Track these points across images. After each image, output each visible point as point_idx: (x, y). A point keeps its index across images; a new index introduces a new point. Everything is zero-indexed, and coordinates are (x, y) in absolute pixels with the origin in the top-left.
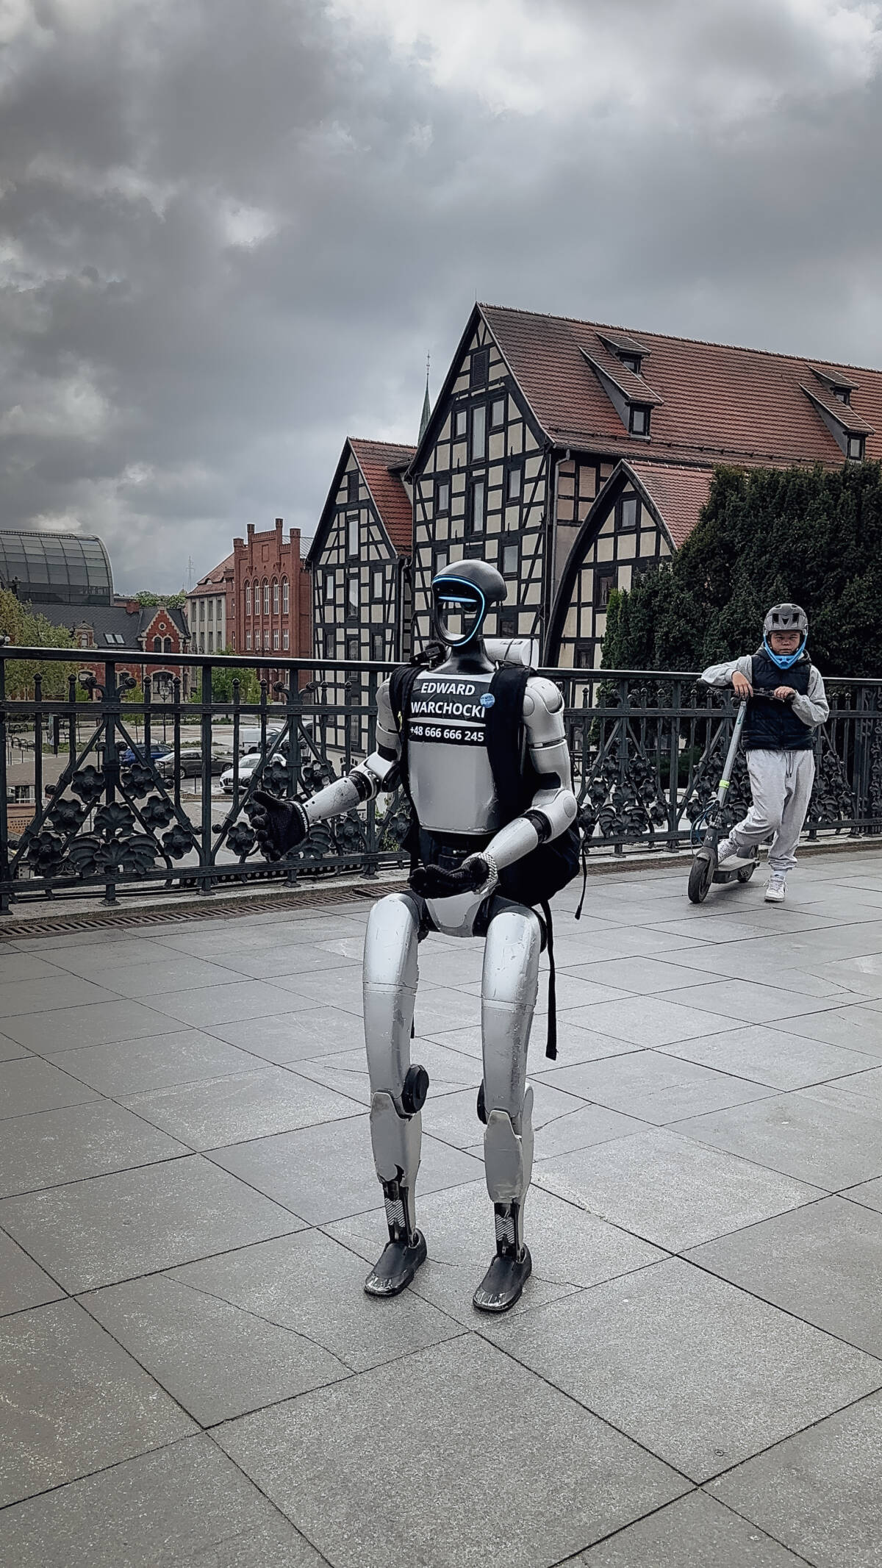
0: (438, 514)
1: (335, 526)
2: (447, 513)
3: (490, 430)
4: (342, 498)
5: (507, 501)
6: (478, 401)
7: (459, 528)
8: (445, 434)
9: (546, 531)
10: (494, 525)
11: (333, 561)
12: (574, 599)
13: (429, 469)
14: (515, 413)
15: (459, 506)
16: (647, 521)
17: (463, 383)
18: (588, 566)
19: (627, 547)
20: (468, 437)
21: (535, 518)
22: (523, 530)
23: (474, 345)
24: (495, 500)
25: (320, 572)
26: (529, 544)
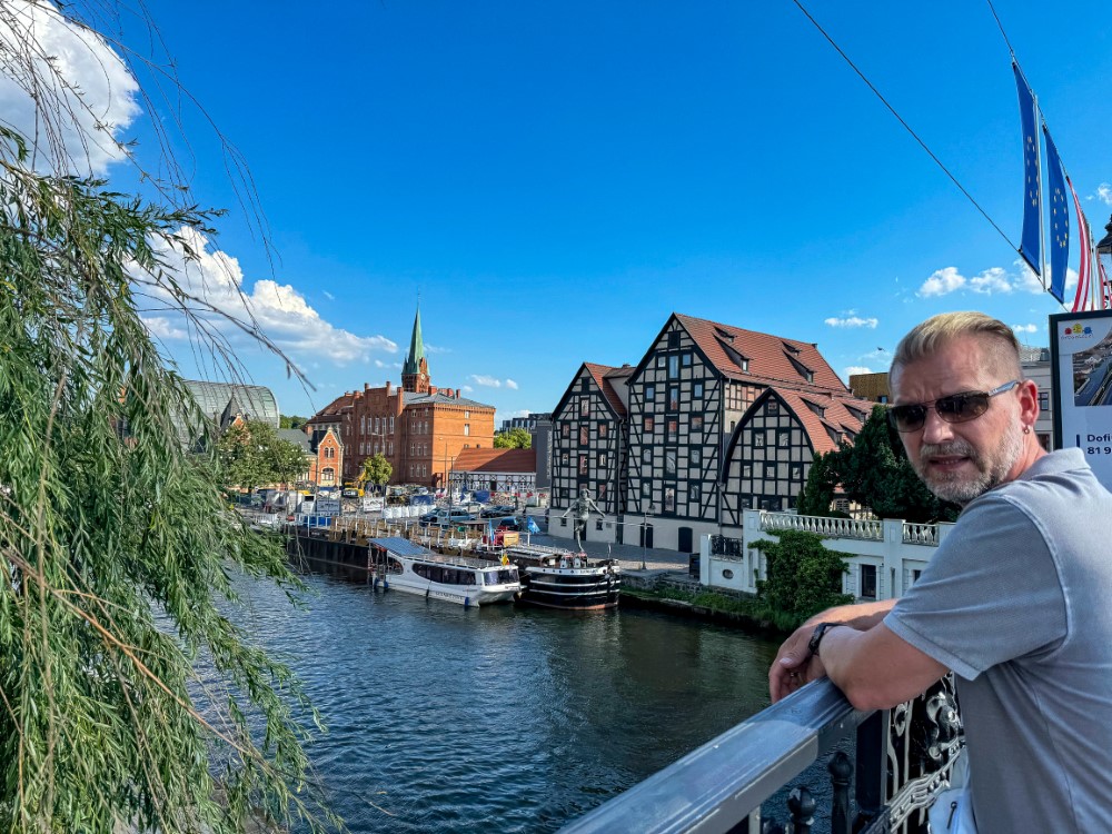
0: (646, 400)
1: (571, 401)
2: (653, 400)
3: (681, 366)
4: (577, 389)
5: (693, 398)
6: (674, 353)
7: (661, 408)
8: (652, 364)
9: (720, 412)
10: (685, 407)
11: (570, 417)
12: (739, 442)
13: (640, 379)
14: (697, 360)
15: (661, 398)
16: (783, 411)
17: (663, 345)
18: (748, 429)
19: (772, 422)
20: (667, 368)
21: (713, 406)
22: (705, 410)
23: (670, 330)
24: (686, 397)
25: (559, 424)
26: (709, 417)
